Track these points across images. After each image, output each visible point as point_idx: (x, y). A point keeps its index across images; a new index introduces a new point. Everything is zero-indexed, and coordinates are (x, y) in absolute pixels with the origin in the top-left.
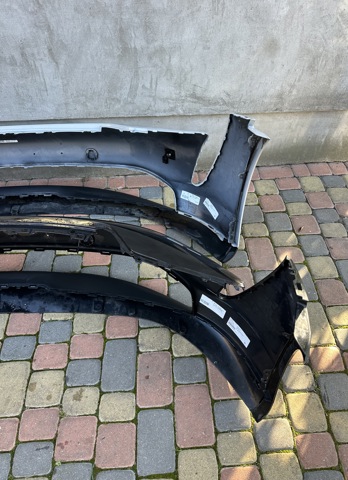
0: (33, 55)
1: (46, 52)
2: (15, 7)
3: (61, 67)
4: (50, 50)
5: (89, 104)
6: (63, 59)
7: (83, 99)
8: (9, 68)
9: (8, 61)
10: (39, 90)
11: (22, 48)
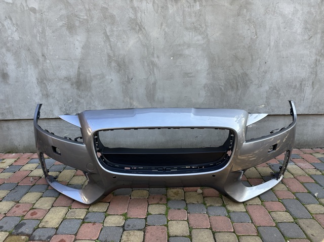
0: (305, 84)
1: (311, 84)
2: (306, 66)
3: (315, 90)
4: (313, 83)
5: (320, 107)
6: (317, 86)
7: (318, 104)
8: (292, 90)
9: (293, 87)
10: (301, 100)
11: (302, 82)
